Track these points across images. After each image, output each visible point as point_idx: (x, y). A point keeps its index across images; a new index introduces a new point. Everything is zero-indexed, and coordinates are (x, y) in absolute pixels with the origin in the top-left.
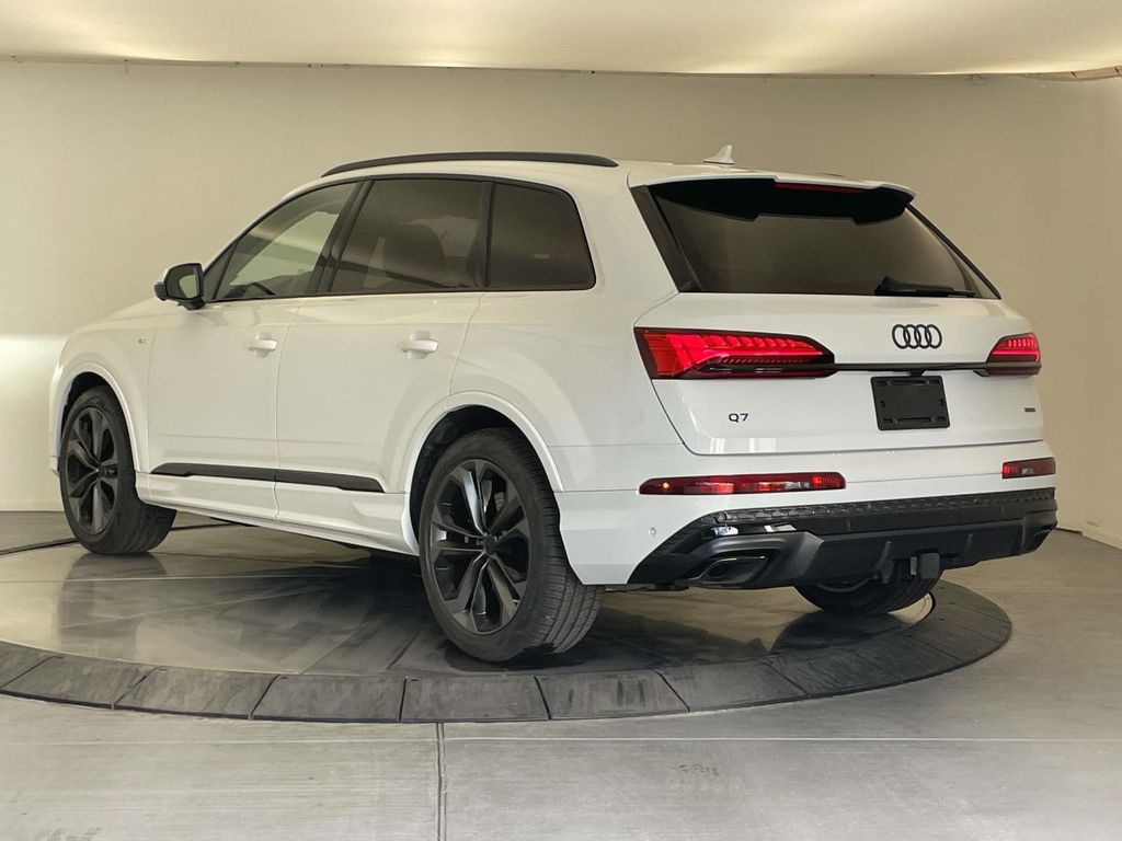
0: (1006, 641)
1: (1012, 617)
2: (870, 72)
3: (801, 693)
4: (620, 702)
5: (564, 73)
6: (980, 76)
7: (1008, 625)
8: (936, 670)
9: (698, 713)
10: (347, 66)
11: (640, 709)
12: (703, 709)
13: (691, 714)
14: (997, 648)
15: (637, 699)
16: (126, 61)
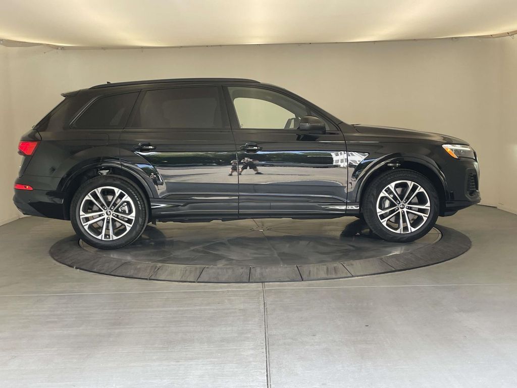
0: (470, 248)
1: (472, 239)
2: (414, 38)
3: (394, 269)
4: (327, 274)
5: (299, 44)
6: (456, 38)
7: (470, 242)
8: (443, 260)
9: (356, 278)
10: (220, 46)
11: (334, 276)
12: (358, 276)
13: (353, 278)
14: (466, 251)
15: (334, 273)
16: (142, 48)
